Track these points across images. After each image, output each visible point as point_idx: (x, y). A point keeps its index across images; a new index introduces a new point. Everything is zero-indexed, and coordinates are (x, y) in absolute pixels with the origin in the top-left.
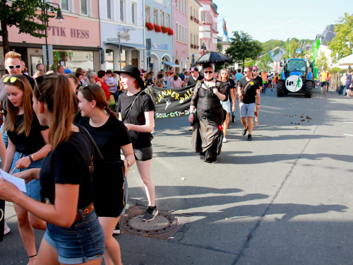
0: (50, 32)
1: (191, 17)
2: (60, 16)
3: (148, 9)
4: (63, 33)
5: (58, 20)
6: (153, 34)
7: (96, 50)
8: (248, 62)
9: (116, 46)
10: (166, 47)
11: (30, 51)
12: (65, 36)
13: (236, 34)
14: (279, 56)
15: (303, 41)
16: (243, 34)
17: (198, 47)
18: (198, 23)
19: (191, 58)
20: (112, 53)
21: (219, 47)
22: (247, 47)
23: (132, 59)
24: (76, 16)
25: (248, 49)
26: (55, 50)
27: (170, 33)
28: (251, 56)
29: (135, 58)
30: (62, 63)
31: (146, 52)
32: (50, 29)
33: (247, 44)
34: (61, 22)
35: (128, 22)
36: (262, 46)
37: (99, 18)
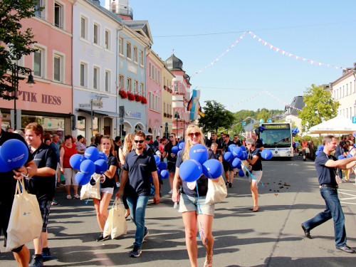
0: (20, 97)
1: (165, 87)
2: (31, 80)
3: (121, 77)
4: (34, 99)
5: (29, 85)
6: (126, 102)
7: (68, 116)
8: (222, 130)
9: (89, 113)
10: (139, 115)
12: (35, 101)
13: (209, 103)
14: (251, 126)
15: (273, 112)
16: (215, 104)
17: (171, 116)
18: (170, 91)
19: (164, 127)
20: (84, 120)
22: (220, 116)
23: (105, 127)
24: (49, 82)
25: (221, 118)
26: (24, 116)
27: (144, 101)
28: (224, 126)
29: (107, 125)
31: (119, 119)
32: (20, 94)
33: (223, 114)
34: (32, 87)
35: (101, 89)
36: (234, 116)
37: (72, 85)
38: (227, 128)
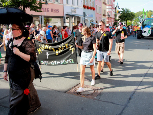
0: (42, 10)
1: (103, 2)
2: (46, 3)
4: (48, 11)
6: (86, 10)
7: (62, 17)
8: (128, 22)
9: (71, 16)
10: (92, 16)
11: (34, 19)
12: (49, 12)
13: (123, 9)
16: (126, 9)
17: (106, 15)
18: (106, 5)
19: (103, 20)
20: (68, 19)
21: (115, 15)
22: (128, 15)
23: (77, 21)
24: (53, 3)
27: (94, 9)
28: (130, 19)
29: (78, 21)
30: (48, 23)
31: (83, 18)
33: (129, 14)
34: (47, 6)
35: (75, 5)
36: (135, 14)
37: (63, 4)
38: (131, 20)
